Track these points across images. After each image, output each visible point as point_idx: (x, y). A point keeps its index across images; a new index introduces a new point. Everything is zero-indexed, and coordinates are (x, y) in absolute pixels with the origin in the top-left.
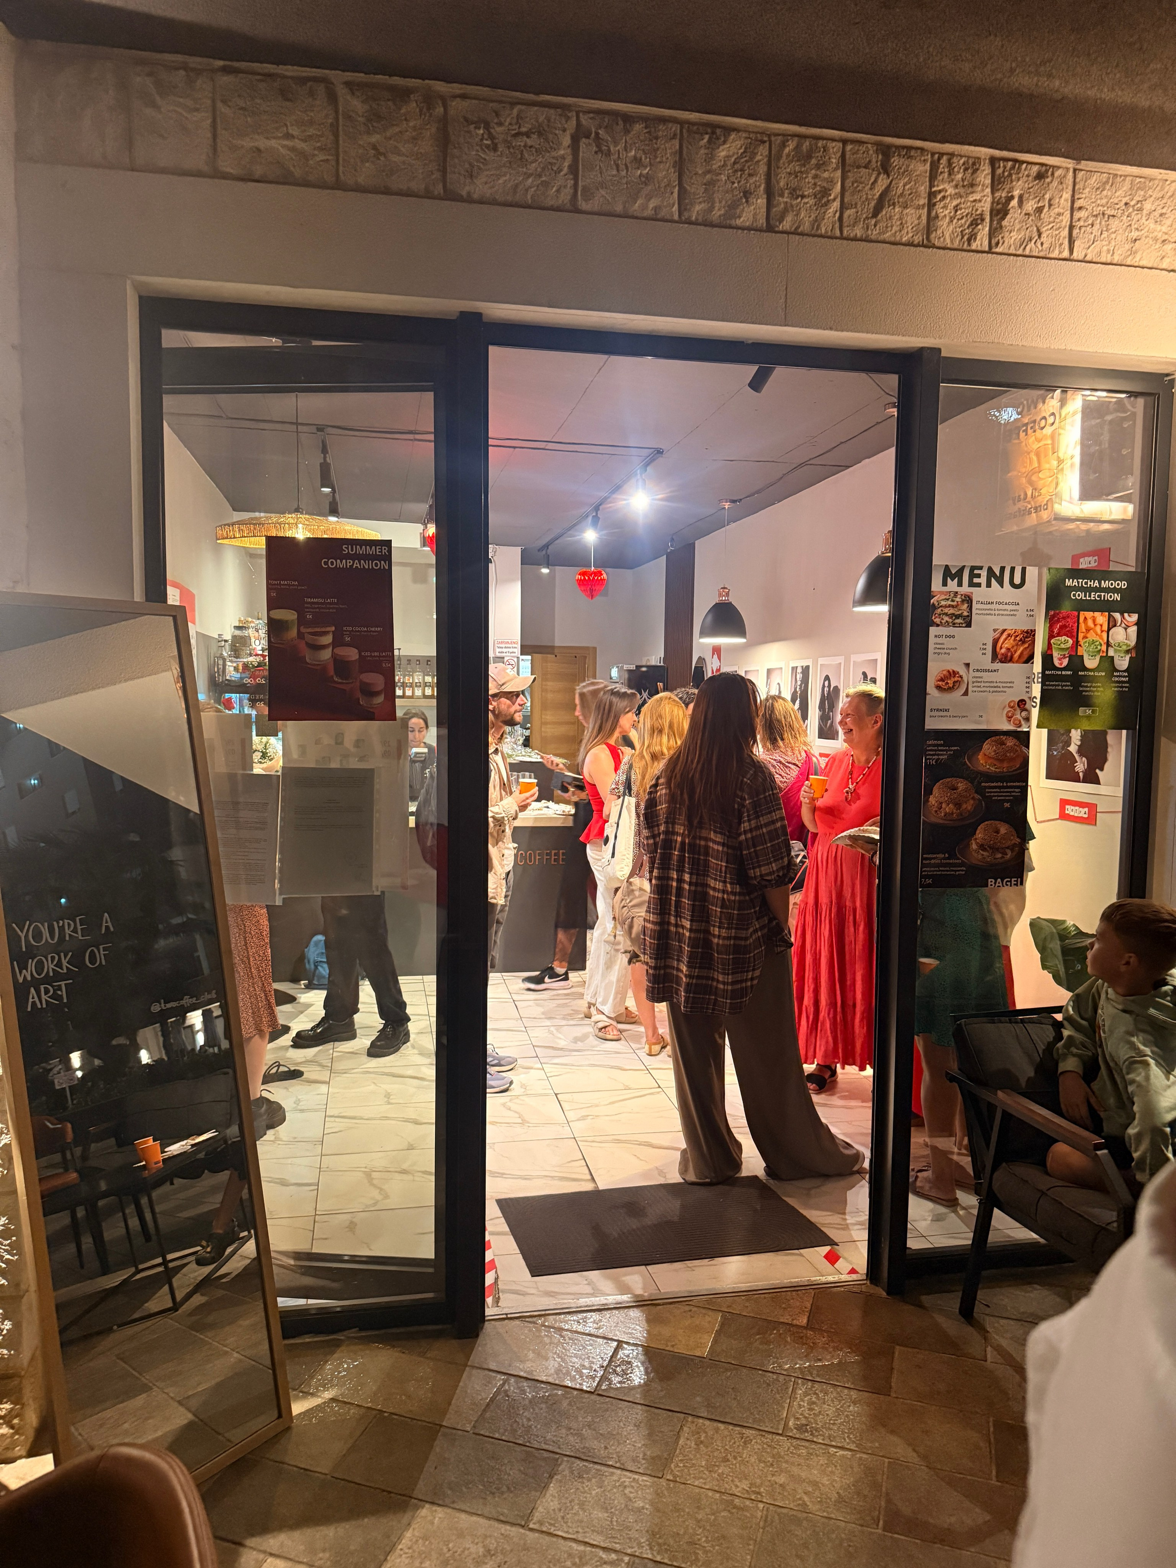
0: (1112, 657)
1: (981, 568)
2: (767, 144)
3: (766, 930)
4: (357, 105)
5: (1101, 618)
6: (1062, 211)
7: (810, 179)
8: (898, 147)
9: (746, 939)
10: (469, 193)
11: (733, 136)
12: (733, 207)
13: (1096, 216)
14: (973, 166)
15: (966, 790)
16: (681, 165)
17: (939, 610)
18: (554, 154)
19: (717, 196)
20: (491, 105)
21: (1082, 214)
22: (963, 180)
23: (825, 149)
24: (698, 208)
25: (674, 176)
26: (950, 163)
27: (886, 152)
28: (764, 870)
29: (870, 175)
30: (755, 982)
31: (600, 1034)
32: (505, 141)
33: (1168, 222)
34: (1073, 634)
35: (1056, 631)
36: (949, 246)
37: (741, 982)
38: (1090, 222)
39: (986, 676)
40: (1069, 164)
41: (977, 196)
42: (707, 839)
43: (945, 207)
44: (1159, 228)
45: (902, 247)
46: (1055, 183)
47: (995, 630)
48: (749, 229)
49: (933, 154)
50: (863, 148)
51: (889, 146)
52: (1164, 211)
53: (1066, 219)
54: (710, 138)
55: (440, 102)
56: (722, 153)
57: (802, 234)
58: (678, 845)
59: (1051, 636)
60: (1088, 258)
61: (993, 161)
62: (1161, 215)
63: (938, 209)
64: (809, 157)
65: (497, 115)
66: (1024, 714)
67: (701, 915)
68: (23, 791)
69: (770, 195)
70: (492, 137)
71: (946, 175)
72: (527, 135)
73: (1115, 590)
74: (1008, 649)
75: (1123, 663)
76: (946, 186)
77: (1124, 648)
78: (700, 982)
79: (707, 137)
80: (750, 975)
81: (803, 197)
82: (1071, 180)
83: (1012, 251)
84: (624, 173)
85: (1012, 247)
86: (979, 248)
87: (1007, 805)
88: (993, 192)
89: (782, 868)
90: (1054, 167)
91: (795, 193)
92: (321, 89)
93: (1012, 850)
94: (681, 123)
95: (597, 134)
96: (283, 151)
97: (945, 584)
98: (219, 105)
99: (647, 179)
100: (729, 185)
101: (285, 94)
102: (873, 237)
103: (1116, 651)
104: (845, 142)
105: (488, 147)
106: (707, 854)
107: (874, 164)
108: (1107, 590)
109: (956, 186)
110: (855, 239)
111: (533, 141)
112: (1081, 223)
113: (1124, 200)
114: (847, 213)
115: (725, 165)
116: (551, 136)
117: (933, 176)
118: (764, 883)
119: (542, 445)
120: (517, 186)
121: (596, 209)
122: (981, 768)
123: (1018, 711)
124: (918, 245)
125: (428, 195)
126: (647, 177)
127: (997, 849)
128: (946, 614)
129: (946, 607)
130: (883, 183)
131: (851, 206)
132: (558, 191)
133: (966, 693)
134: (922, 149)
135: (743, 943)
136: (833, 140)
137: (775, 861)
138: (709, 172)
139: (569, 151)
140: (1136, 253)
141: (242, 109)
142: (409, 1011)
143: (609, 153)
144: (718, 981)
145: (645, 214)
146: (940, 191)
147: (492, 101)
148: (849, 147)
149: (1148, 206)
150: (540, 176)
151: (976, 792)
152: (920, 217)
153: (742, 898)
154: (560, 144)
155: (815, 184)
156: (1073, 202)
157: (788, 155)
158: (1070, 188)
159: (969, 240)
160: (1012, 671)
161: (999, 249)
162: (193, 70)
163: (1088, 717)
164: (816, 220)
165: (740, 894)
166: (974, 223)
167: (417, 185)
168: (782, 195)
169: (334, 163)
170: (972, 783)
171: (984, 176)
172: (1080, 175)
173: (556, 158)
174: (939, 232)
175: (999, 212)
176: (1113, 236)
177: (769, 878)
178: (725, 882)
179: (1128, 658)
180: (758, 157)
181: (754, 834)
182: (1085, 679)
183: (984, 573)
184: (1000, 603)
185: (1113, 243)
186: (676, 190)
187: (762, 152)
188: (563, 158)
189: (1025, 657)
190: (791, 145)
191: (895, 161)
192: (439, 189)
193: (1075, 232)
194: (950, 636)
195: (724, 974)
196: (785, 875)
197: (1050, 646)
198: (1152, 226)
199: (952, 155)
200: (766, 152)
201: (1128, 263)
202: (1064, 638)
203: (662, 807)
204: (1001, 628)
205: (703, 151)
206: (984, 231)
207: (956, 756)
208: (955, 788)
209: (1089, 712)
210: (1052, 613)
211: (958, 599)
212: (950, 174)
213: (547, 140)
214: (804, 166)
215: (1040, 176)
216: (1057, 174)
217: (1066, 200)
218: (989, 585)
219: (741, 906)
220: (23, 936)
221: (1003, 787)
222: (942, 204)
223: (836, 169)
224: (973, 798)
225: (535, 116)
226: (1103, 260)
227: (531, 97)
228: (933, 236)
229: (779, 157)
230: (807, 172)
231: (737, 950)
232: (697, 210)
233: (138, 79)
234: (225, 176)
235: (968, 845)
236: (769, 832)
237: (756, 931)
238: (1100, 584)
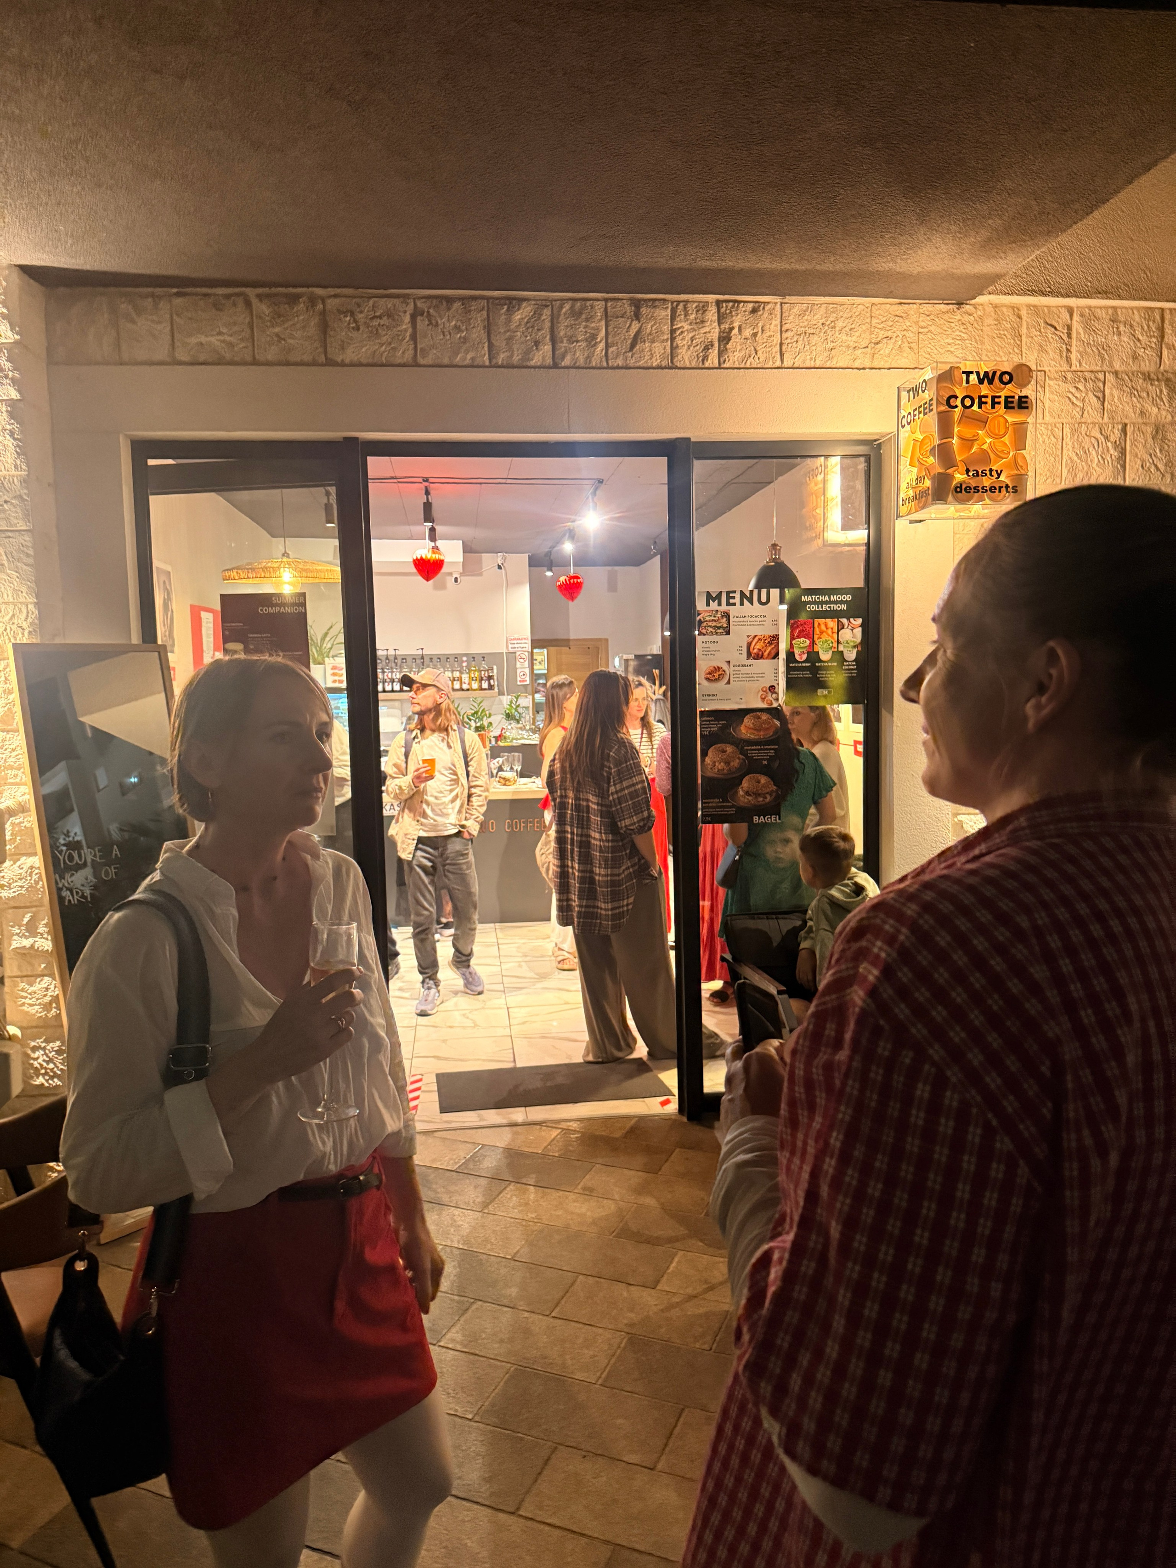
0: (842, 652)
1: (735, 592)
2: (550, 308)
3: (636, 867)
4: (263, 308)
5: (832, 623)
6: (772, 334)
7: (581, 329)
8: (645, 300)
9: (619, 875)
10: (342, 360)
11: (524, 304)
12: (528, 352)
13: (800, 335)
14: (703, 308)
15: (732, 752)
16: (489, 329)
17: (705, 624)
18: (399, 329)
19: (515, 347)
20: (354, 300)
21: (789, 334)
22: (696, 319)
23: (592, 307)
24: (502, 356)
25: (484, 336)
26: (685, 308)
27: (637, 305)
28: (628, 822)
29: (626, 322)
30: (630, 907)
31: (560, 966)
32: (365, 323)
33: (857, 334)
34: (810, 636)
35: (796, 634)
36: (688, 366)
37: (619, 907)
38: (795, 339)
39: (743, 670)
40: (777, 299)
41: (707, 329)
42: (588, 800)
43: (683, 339)
44: (850, 339)
45: (652, 371)
46: (766, 315)
47: (748, 636)
48: (540, 367)
49: (672, 302)
50: (620, 303)
51: (639, 300)
52: (853, 326)
53: (777, 339)
54: (508, 308)
55: (320, 302)
56: (517, 316)
57: (578, 368)
58: (570, 806)
59: (793, 638)
60: (796, 365)
61: (718, 303)
62: (851, 330)
63: (678, 341)
64: (581, 314)
65: (359, 305)
66: (774, 696)
67: (586, 859)
68: (124, 789)
69: (554, 341)
70: (355, 321)
71: (683, 317)
72: (380, 317)
73: (841, 602)
74: (759, 650)
75: (851, 655)
76: (683, 324)
77: (852, 644)
78: (587, 910)
79: (506, 307)
80: (625, 902)
81: (577, 341)
82: (779, 311)
83: (737, 365)
84: (448, 337)
85: (737, 363)
86: (711, 366)
87: (765, 762)
88: (719, 324)
89: (643, 819)
90: (764, 303)
91: (572, 340)
92: (240, 301)
93: (771, 795)
94: (488, 299)
95: (428, 312)
96: (218, 343)
97: (708, 604)
98: (175, 317)
99: (465, 340)
100: (523, 339)
101: (218, 307)
102: (631, 365)
103: (845, 647)
104: (606, 300)
105: (353, 328)
106: (588, 812)
107: (628, 314)
108: (836, 602)
109: (691, 324)
110: (618, 367)
111: (385, 321)
112: (789, 341)
113: (821, 321)
114: (611, 350)
115: (520, 325)
116: (396, 317)
117: (673, 319)
118: (628, 832)
119: (504, 481)
120: (375, 352)
121: (430, 362)
122: (743, 737)
123: (770, 694)
124: (665, 368)
125: (314, 363)
126: (464, 338)
127: (759, 795)
128: (710, 626)
129: (710, 621)
130: (635, 326)
131: (613, 345)
132: (403, 353)
133: (729, 682)
134: (664, 300)
135: (617, 878)
136: (597, 300)
137: (636, 815)
138: (508, 331)
139: (409, 325)
140: (833, 358)
141: (190, 319)
142: (398, 948)
143: (437, 325)
144: (601, 909)
145: (465, 363)
146: (679, 328)
147: (355, 297)
148: (609, 304)
149: (840, 324)
150: (390, 344)
151: (741, 753)
152: (665, 348)
153: (615, 844)
154: (402, 321)
155: (586, 332)
156: (781, 326)
157: (565, 314)
158: (779, 316)
159: (703, 361)
160: (764, 665)
161: (726, 365)
162: (157, 296)
163: (825, 696)
164: (588, 357)
165: (612, 841)
166: (706, 348)
167: (307, 358)
168: (562, 342)
169: (251, 348)
170: (737, 747)
171: (712, 314)
172: (786, 306)
173: (401, 331)
174: (680, 357)
175: (724, 338)
176: (814, 348)
177: (632, 828)
178: (601, 833)
179: (855, 651)
180: (544, 317)
181: (619, 794)
182: (819, 668)
183: (737, 596)
184: (751, 616)
185: (814, 353)
186: (487, 344)
187: (547, 312)
188: (406, 330)
189: (773, 654)
190: (567, 307)
191: (644, 310)
192: (322, 359)
193: (784, 348)
194: (714, 642)
195: (604, 902)
196: (645, 825)
197: (792, 645)
198: (844, 338)
199: (687, 302)
200: (549, 313)
201: (828, 366)
202: (802, 639)
203: (558, 777)
204: (753, 635)
205: (503, 317)
206: (714, 353)
207: (724, 728)
208: (724, 751)
209: (825, 692)
210: (792, 621)
211: (719, 615)
212: (685, 316)
213: (393, 320)
214: (576, 320)
215: (754, 311)
216: (767, 308)
217: (776, 325)
218: (742, 604)
219: (614, 850)
220: (61, 858)
221: (761, 749)
222: (681, 337)
223: (601, 320)
224: (739, 758)
225: (385, 304)
226: (808, 365)
227: (381, 291)
228: (676, 359)
229: (559, 316)
230: (579, 324)
231: (613, 884)
232: (501, 358)
233: (123, 306)
234: (180, 363)
235: (736, 792)
236: (630, 793)
237: (628, 868)
238: (829, 598)
